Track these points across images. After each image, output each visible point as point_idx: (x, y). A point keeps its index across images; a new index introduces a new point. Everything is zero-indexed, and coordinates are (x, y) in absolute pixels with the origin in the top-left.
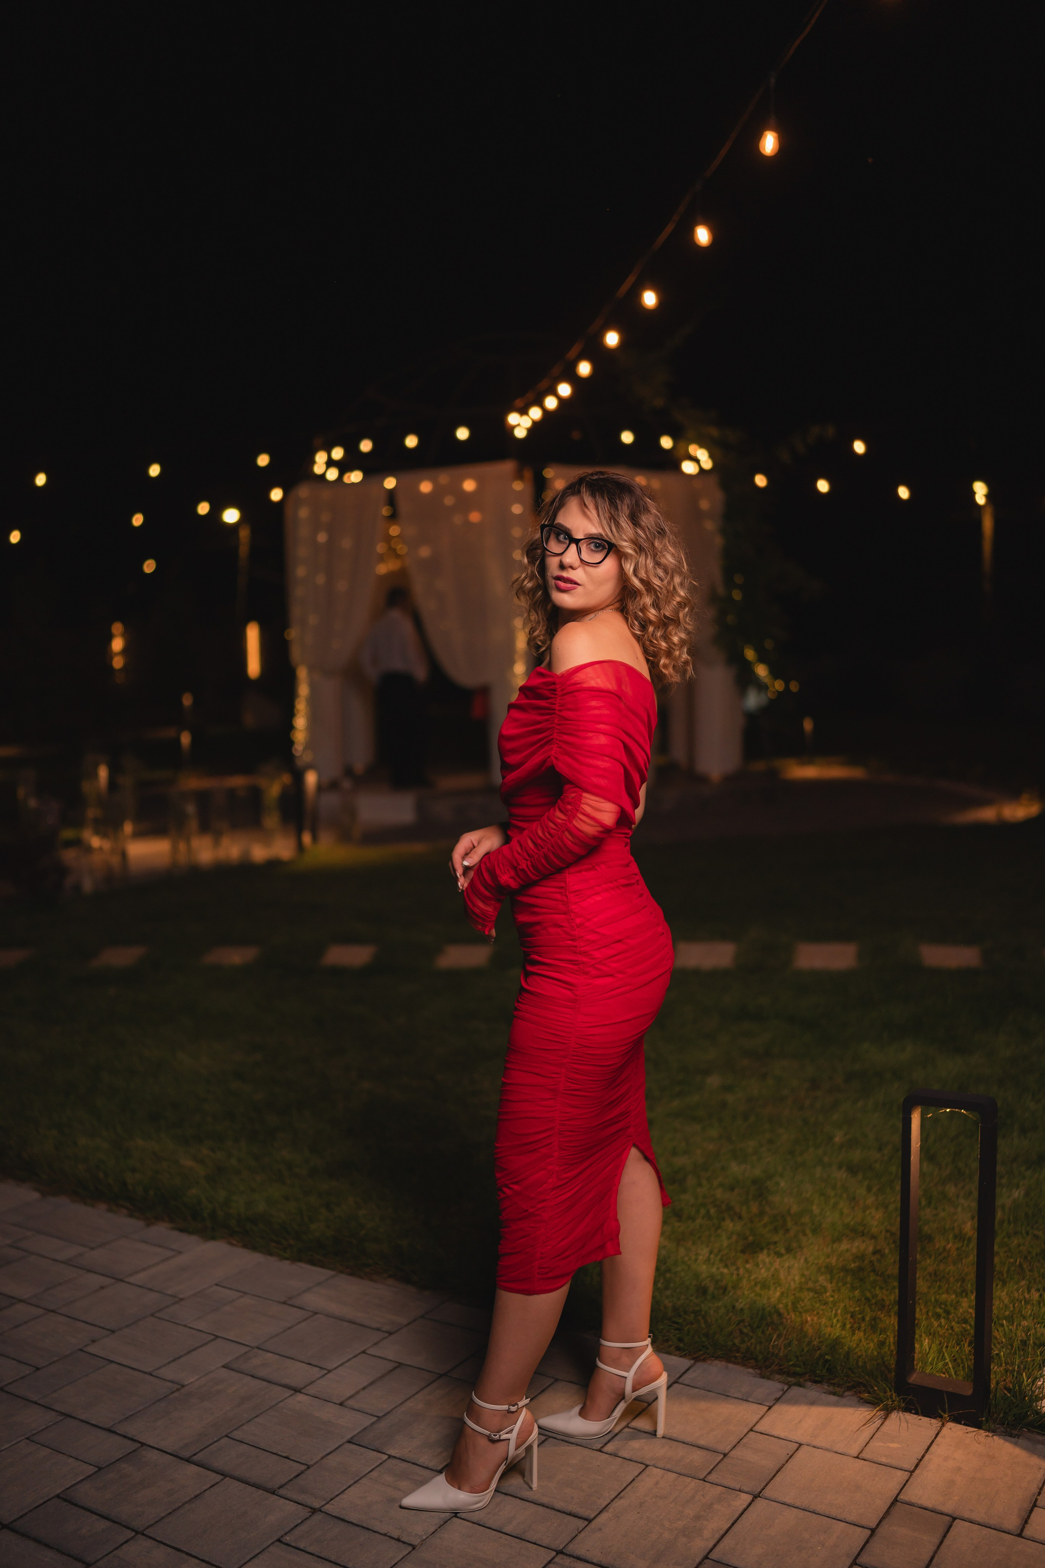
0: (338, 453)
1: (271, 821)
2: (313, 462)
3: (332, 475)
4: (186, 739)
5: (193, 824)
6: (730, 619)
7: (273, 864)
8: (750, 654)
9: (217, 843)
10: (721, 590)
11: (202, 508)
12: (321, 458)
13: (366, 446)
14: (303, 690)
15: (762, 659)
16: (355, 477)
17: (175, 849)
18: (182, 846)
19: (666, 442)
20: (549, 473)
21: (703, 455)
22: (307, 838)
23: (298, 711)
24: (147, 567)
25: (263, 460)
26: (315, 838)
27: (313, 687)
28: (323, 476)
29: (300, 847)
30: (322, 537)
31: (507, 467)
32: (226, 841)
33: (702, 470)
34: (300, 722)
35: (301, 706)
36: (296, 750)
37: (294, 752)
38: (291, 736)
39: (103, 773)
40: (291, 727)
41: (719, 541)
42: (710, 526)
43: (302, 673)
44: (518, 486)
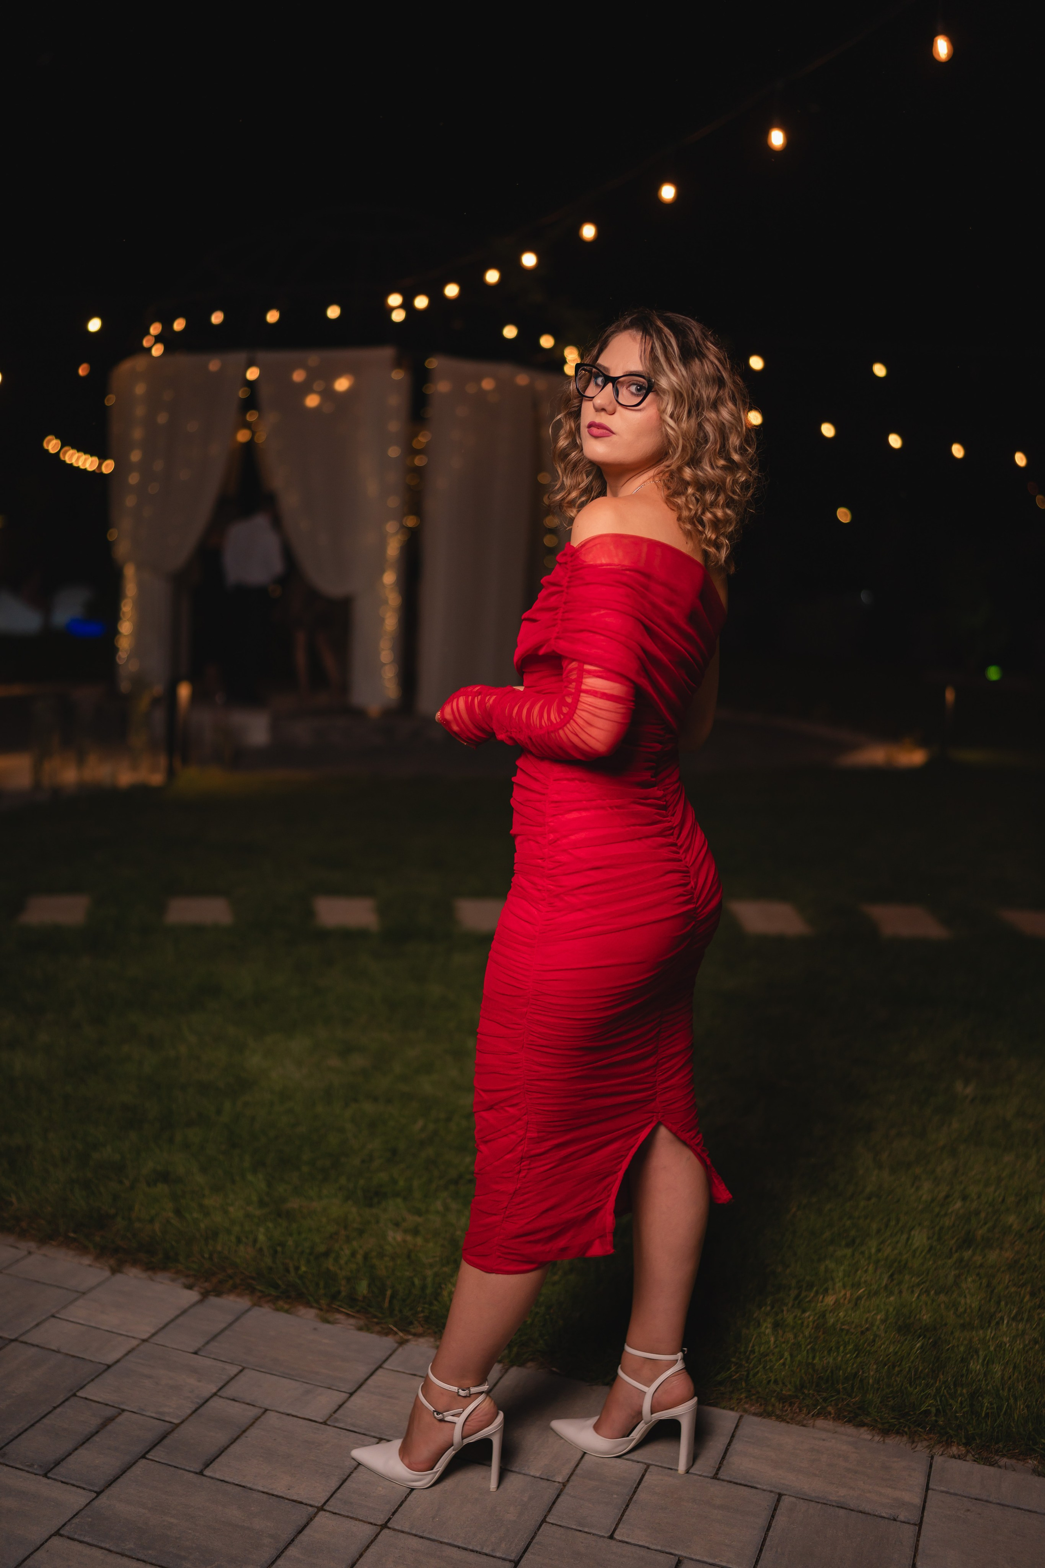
0: (177, 325)
2: (145, 332)
3: (158, 351)
12: (156, 328)
13: (217, 318)
14: (131, 589)
20: (433, 363)
23: (124, 613)
27: (141, 586)
30: (162, 418)
31: (386, 353)
34: (126, 627)
35: (127, 608)
36: (120, 658)
37: (118, 660)
38: (115, 643)
40: (114, 632)
43: (130, 572)
44: (398, 375)
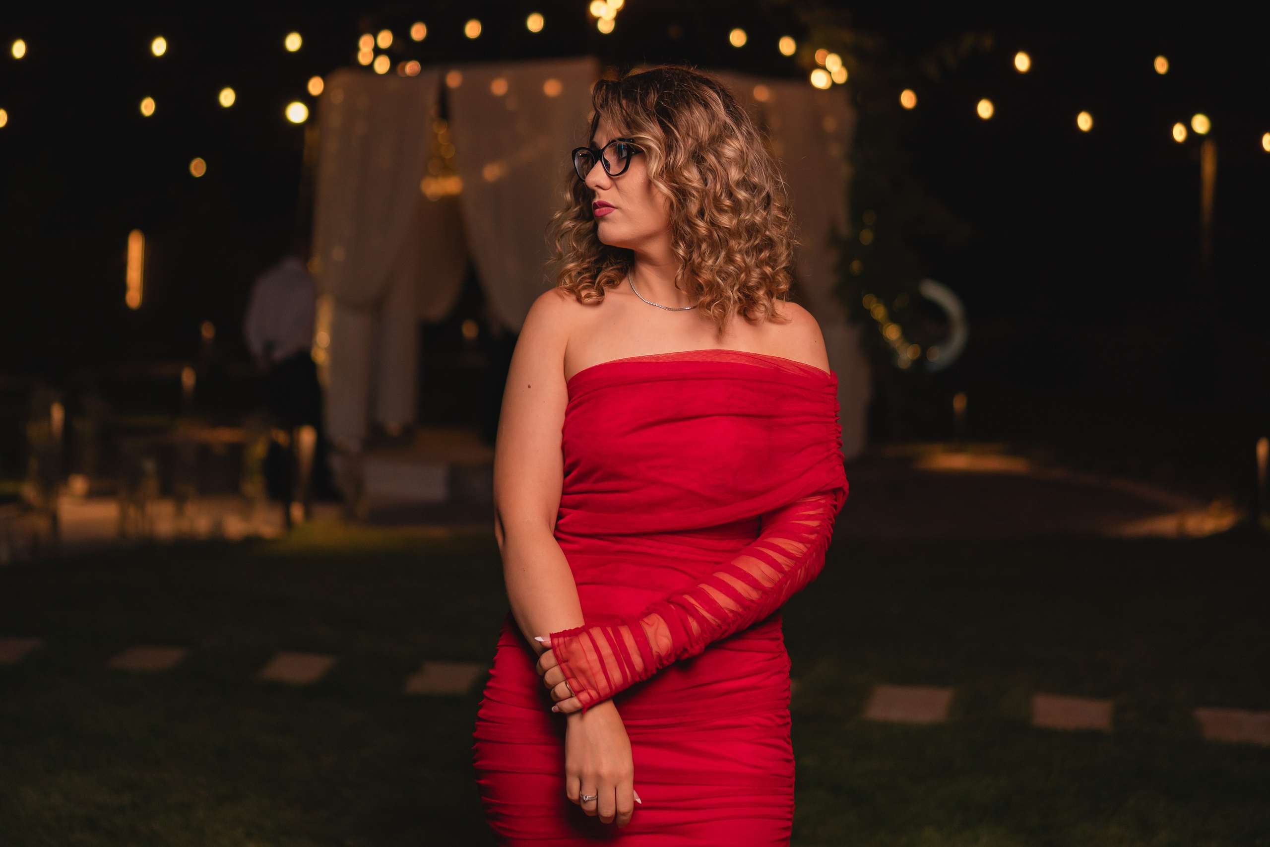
0: (385, 39)
1: (254, 486)
2: (356, 49)
3: (382, 65)
4: (188, 378)
5: (151, 485)
6: (856, 266)
7: (252, 542)
8: (879, 312)
9: (180, 511)
10: (844, 229)
11: (225, 98)
12: (365, 45)
13: (418, 32)
15: (893, 317)
16: (411, 67)
17: (124, 516)
18: (132, 512)
19: (787, 46)
21: (833, 62)
22: (297, 512)
24: (195, 169)
25: (293, 42)
26: (308, 514)
28: (371, 67)
29: (288, 523)
32: (191, 509)
33: (834, 85)
39: (57, 414)
41: (845, 171)
42: (836, 151)
